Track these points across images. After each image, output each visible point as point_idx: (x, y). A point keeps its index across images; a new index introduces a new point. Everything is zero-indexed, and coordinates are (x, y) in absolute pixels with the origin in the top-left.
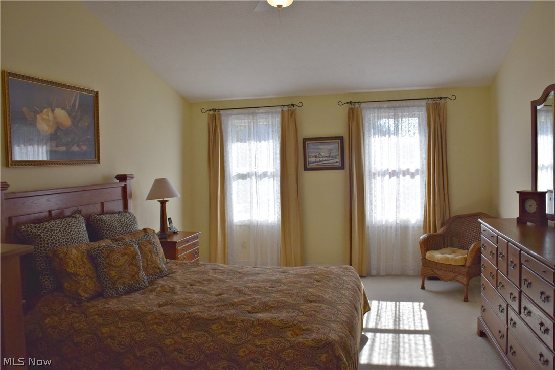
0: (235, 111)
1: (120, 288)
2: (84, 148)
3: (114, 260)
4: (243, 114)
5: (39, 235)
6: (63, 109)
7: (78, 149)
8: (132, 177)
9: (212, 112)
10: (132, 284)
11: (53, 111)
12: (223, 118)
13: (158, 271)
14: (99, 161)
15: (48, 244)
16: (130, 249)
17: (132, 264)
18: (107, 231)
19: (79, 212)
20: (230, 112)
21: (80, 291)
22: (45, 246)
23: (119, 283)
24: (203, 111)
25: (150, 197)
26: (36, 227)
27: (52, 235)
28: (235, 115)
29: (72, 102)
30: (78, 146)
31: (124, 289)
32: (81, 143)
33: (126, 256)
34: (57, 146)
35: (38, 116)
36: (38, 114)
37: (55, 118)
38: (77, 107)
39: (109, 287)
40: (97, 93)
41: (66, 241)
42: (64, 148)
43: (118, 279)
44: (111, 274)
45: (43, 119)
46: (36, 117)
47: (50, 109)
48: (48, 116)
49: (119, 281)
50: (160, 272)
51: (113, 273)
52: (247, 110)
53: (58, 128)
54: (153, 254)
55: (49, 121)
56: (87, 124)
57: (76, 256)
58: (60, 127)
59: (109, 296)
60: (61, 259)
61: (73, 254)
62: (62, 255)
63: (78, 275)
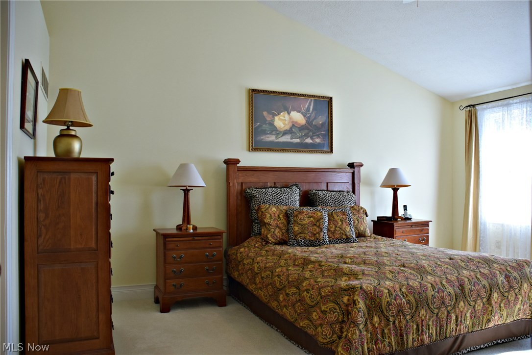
0: (490, 104)
1: (301, 241)
2: (318, 140)
3: (300, 219)
4: (498, 107)
5: (256, 196)
6: (299, 111)
7: (311, 141)
8: (361, 165)
9: (469, 109)
10: (312, 241)
11: (289, 113)
12: (478, 113)
13: (344, 237)
14: (331, 151)
15: (260, 202)
16: (317, 214)
17: (315, 225)
18: (320, 203)
19: (297, 186)
20: (485, 106)
21: (269, 236)
22: (258, 204)
23: (300, 237)
24: (462, 108)
25: (384, 185)
26: (255, 190)
27: (265, 197)
28: (490, 108)
29: (306, 106)
30: (312, 139)
31: (305, 243)
32: (314, 137)
33: (312, 219)
34: (292, 139)
35: (275, 117)
36: (276, 115)
37: (290, 118)
38: (311, 110)
39: (292, 238)
40: (331, 99)
41: (275, 203)
42: (298, 140)
43: (300, 233)
44: (295, 229)
45: (280, 119)
46: (274, 118)
47: (286, 112)
48: (285, 117)
49: (301, 235)
50: (347, 239)
51: (296, 228)
52: (500, 103)
53: (293, 125)
54: (344, 223)
55: (286, 120)
56: (321, 123)
57: (274, 212)
58: (295, 125)
59: (291, 244)
60: (262, 212)
61: (273, 210)
62: (263, 210)
63: (271, 225)
